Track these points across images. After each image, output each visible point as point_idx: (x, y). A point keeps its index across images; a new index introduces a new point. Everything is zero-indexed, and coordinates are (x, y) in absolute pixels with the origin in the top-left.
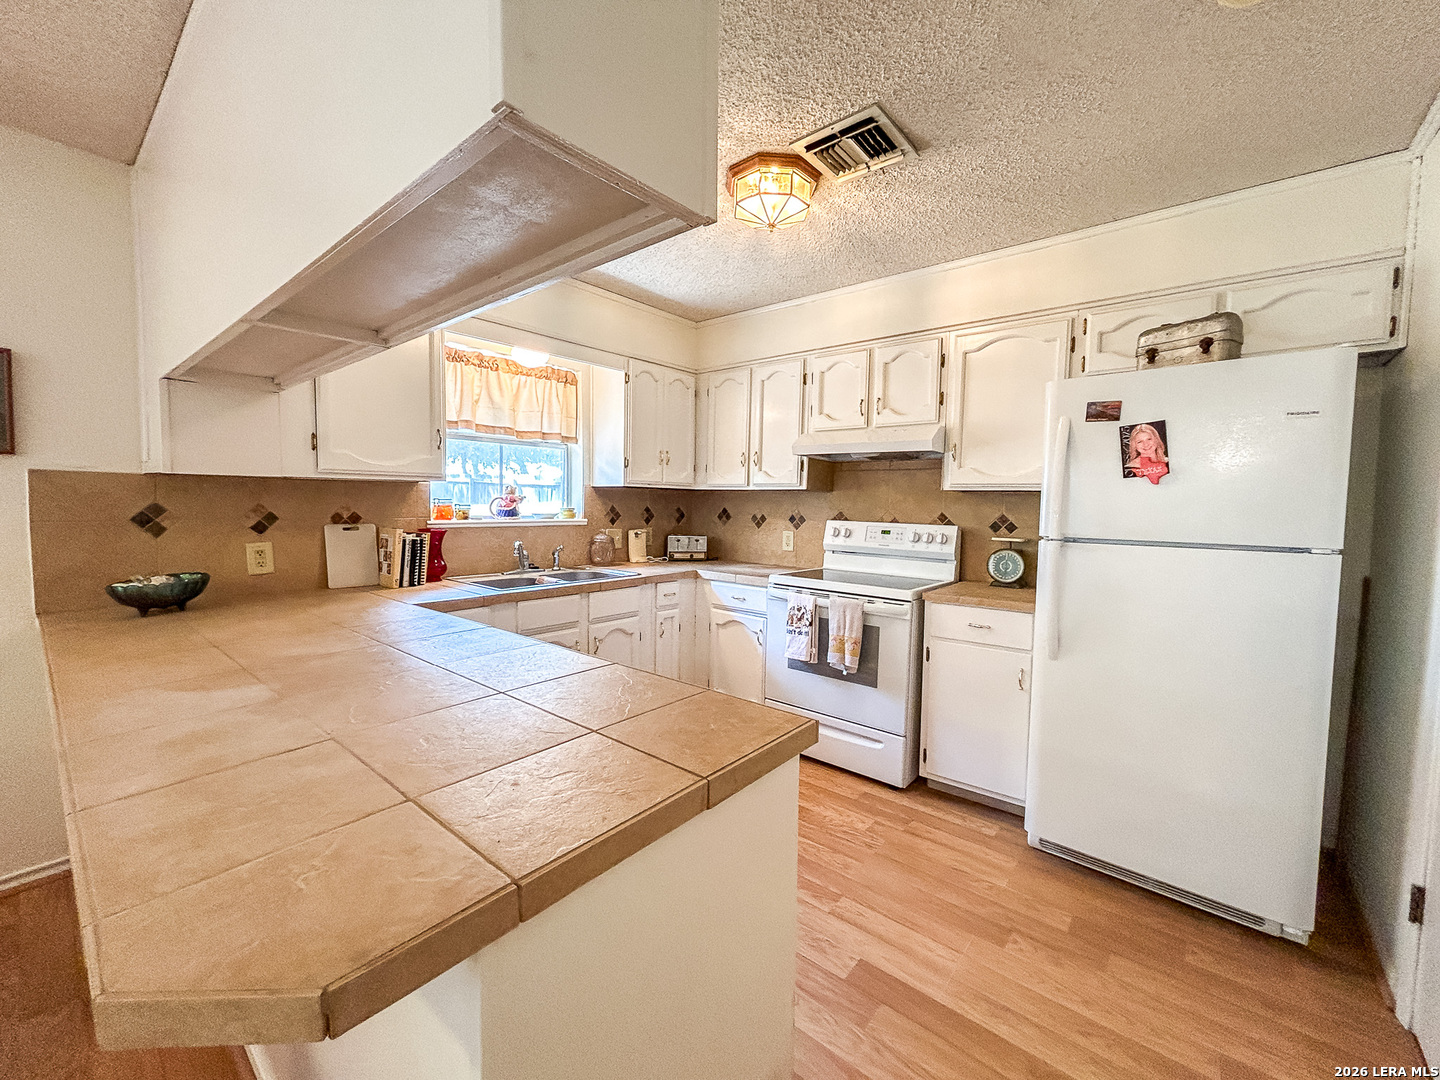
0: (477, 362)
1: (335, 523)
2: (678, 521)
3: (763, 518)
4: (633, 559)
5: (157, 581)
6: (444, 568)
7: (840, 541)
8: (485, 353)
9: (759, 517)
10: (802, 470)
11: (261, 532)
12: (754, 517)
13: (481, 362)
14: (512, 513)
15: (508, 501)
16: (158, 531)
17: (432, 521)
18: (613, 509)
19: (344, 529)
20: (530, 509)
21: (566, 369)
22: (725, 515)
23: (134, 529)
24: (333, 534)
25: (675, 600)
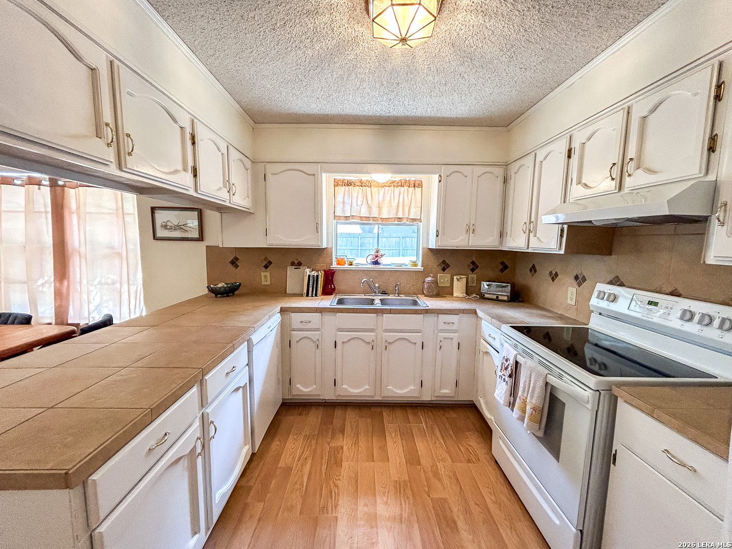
0: (359, 184)
1: (292, 266)
2: (502, 271)
3: (556, 275)
4: (455, 295)
5: (220, 285)
6: (334, 289)
7: (604, 304)
8: (363, 179)
9: (554, 273)
10: (562, 236)
11: (266, 268)
12: (551, 273)
13: (362, 184)
14: (376, 263)
15: (374, 257)
16: (237, 266)
17: (334, 266)
18: (444, 262)
19: (295, 268)
20: (387, 261)
21: (414, 179)
22: (533, 269)
23: (230, 265)
24: (291, 271)
25: (454, 327)
